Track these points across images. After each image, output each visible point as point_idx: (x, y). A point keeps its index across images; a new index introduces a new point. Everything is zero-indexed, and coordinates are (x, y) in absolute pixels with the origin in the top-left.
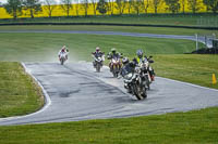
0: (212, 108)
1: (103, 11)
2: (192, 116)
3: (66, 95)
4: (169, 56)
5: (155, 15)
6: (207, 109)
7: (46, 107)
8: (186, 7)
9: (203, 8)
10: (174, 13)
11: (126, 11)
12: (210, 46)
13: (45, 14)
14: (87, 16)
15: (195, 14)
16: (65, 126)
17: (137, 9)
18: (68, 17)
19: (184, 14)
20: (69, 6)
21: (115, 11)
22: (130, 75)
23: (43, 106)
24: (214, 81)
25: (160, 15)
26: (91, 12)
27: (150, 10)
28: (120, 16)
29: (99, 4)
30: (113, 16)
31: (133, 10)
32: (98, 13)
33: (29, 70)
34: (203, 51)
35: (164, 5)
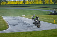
0: (54, 29)
1: (24, 3)
3: (14, 25)
5: (39, 4)
7: (9, 28)
8: (47, 2)
9: (52, 3)
10: (44, 4)
11: (31, 3)
12: (53, 13)
13: (9, 3)
14: (20, 4)
16: (14, 33)
17: (34, 2)
18: (15, 5)
20: (15, 1)
21: (28, 3)
23: (8, 28)
26: (21, 3)
27: (37, 3)
28: (29, 4)
29: (23, 1)
30: (27, 4)
32: (23, 4)
34: (52, 14)
35: (41, 2)
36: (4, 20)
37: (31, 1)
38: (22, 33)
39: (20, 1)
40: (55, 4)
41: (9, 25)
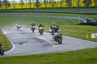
0: (86, 49)
1: (38, 6)
2: (77, 52)
4: (67, 26)
5: (61, 8)
6: (84, 50)
8: (75, 4)
9: (82, 5)
10: (70, 7)
11: (48, 6)
12: (85, 22)
14: (31, 9)
15: (79, 8)
16: (21, 57)
17: (53, 5)
19: (74, 7)
20: (23, 4)
21: (43, 6)
22: (56, 33)
23: (11, 48)
24: (87, 37)
25: (63, 8)
26: (32, 6)
27: (59, 6)
28: (45, 8)
29: (36, 3)
30: (42, 8)
31: (51, 6)
32: (35, 7)
33: (5, 33)
35: (65, 3)
36: (4, 35)
37: (48, 2)
38: (33, 56)
39: (30, 4)
40: (88, 7)
41: (13, 44)
